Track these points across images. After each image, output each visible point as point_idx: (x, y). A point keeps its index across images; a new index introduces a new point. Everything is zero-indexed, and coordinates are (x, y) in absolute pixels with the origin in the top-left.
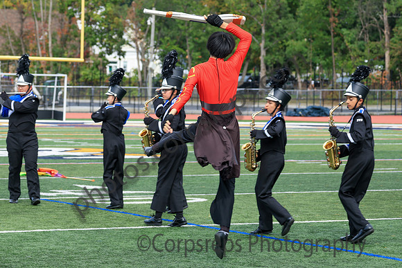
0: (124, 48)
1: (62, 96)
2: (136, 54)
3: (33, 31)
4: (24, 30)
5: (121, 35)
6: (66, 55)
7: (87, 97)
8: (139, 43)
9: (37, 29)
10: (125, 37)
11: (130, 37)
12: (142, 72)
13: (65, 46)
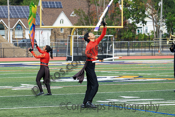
0: (146, 19)
1: (112, 47)
2: (152, 22)
3: (95, 12)
4: (90, 11)
5: (144, 12)
6: (113, 24)
7: (126, 47)
8: (154, 16)
9: (98, 11)
10: (146, 13)
11: (149, 13)
12: (156, 33)
13: (113, 20)
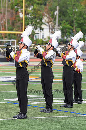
0: (43, 26)
2: (49, 29)
5: (41, 20)
6: (14, 30)
8: (50, 24)
10: (43, 21)
11: (46, 21)
13: (14, 26)
